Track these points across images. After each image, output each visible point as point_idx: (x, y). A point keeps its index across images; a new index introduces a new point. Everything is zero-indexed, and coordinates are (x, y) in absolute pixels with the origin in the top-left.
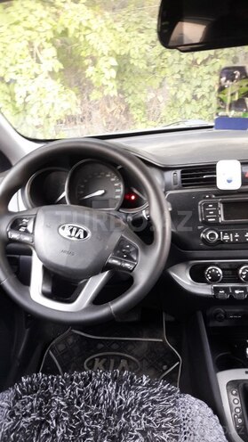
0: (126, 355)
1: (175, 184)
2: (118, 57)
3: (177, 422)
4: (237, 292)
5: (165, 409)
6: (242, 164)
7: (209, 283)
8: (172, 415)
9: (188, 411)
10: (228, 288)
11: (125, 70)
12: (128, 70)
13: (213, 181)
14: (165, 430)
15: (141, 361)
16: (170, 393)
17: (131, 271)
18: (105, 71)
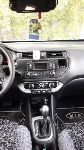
0: (7, 117)
1: (20, 57)
2: (11, 18)
3: (16, 133)
4: (38, 92)
5: (13, 130)
6: (40, 52)
7: (30, 89)
8: (15, 131)
9: (20, 129)
10: (36, 90)
11: (14, 22)
12: (15, 22)
13: (31, 57)
14: (12, 136)
15: (12, 118)
16: (15, 125)
17: (1, 85)
18: (6, 22)
